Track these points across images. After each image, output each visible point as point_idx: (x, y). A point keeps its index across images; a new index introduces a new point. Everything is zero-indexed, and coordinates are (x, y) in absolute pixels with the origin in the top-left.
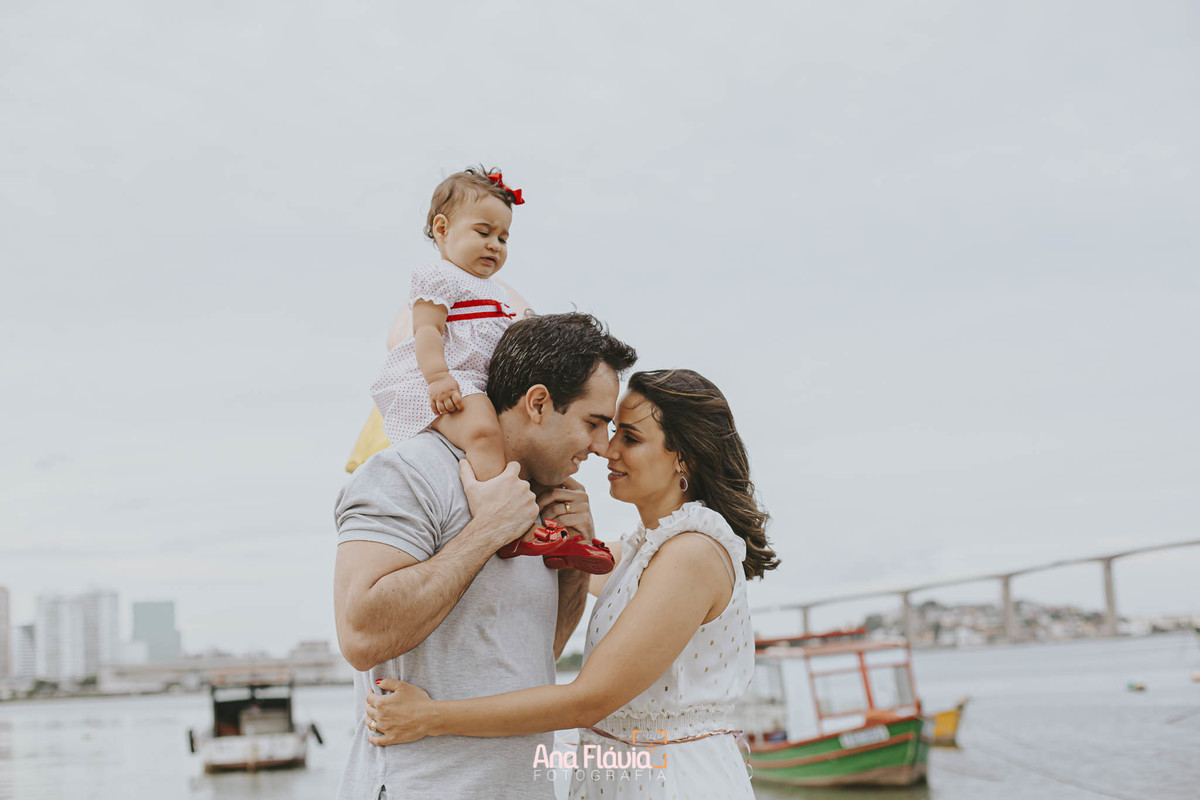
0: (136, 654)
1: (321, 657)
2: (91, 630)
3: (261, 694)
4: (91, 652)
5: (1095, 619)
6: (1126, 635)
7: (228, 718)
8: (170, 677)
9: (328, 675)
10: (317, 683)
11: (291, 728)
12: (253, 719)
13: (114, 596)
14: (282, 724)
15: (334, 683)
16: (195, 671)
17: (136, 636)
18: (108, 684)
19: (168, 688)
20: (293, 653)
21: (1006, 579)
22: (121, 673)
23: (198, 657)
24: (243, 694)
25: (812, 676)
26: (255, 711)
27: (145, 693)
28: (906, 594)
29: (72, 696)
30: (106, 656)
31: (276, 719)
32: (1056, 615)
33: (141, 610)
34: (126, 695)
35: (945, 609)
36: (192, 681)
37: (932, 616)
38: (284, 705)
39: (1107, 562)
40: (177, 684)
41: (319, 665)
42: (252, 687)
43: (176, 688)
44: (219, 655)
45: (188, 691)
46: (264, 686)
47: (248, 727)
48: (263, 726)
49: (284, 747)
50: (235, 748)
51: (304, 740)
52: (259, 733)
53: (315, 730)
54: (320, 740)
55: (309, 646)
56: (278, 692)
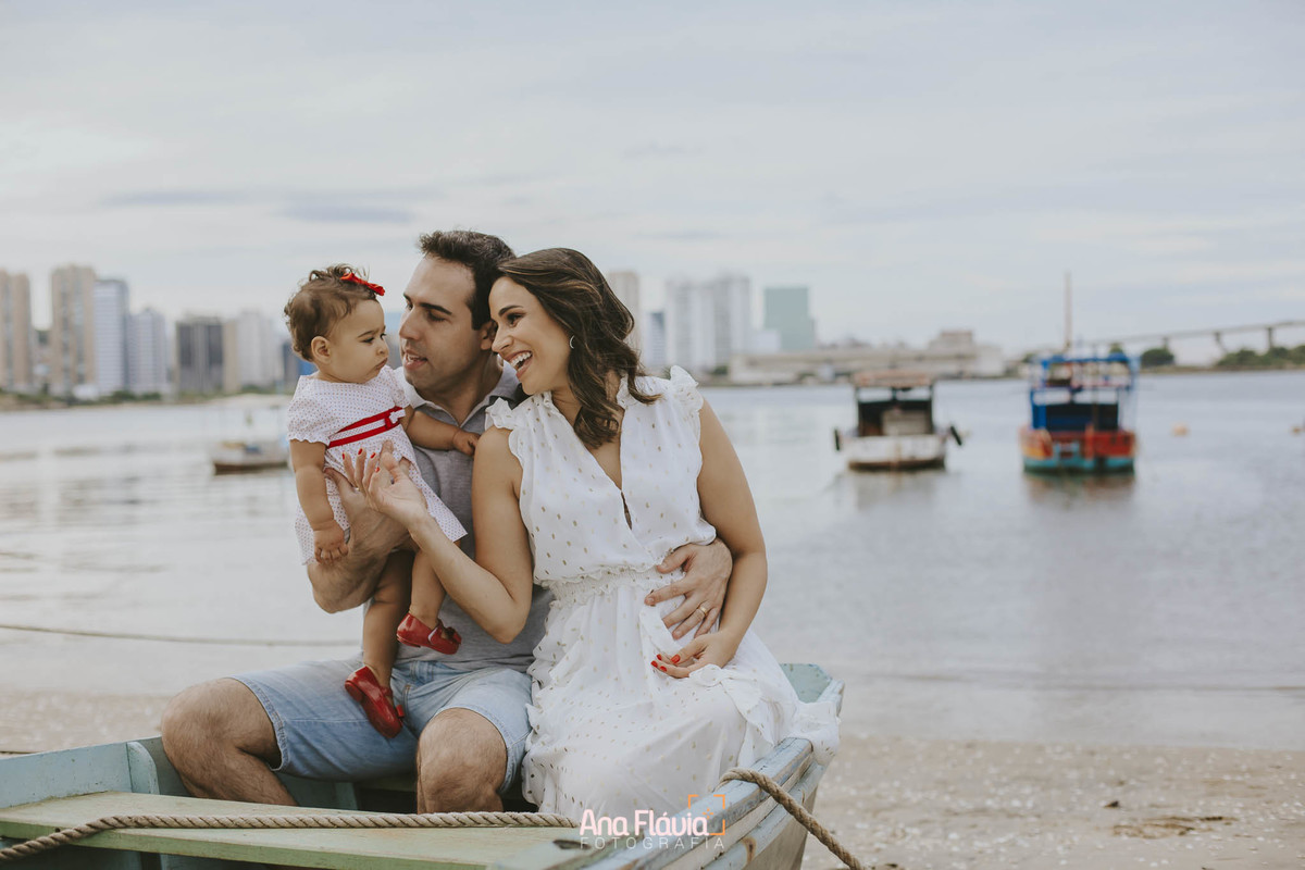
0: (768, 343)
1: (963, 348)
2: (722, 318)
3: (901, 396)
4: (723, 340)
7: (871, 419)
8: (803, 367)
9: (971, 368)
10: (958, 377)
11: (930, 429)
12: (895, 420)
13: (746, 282)
14: (923, 425)
15: (975, 377)
16: (829, 361)
17: (768, 324)
18: (740, 373)
19: (801, 379)
20: (932, 344)
22: (753, 363)
23: (834, 346)
24: (883, 395)
26: (896, 412)
27: (778, 384)
30: (738, 344)
31: (918, 419)
33: (775, 297)
34: (757, 385)
36: (826, 372)
38: (924, 407)
40: (810, 375)
41: (960, 357)
42: (894, 389)
43: (809, 380)
44: (856, 345)
45: (824, 383)
46: (906, 389)
47: (890, 428)
48: (905, 427)
49: (925, 448)
50: (879, 449)
51: (944, 441)
52: (901, 434)
53: (953, 432)
54: (959, 441)
55: (949, 336)
56: (919, 394)
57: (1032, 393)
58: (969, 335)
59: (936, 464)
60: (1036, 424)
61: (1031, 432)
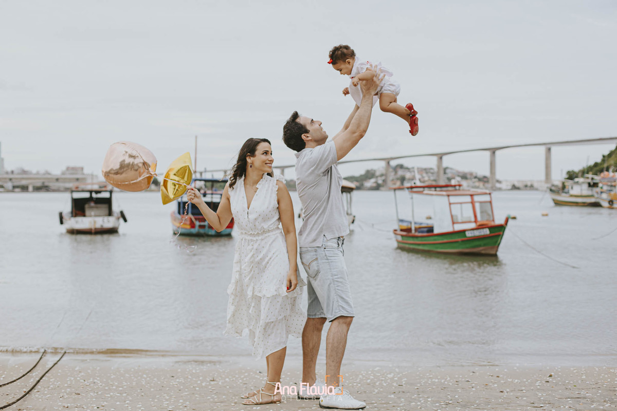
3: (94, 195)
5: (484, 180)
6: (500, 189)
7: (79, 207)
11: (110, 213)
12: (92, 207)
14: (106, 211)
16: (11, 180)
20: (63, 173)
21: (440, 157)
24: (87, 195)
25: (450, 204)
26: (92, 204)
28: (388, 161)
31: (104, 209)
32: (464, 177)
35: (408, 169)
36: (9, 185)
37: (400, 173)
38: (108, 202)
39: (493, 151)
42: (91, 192)
46: (97, 192)
47: (89, 213)
48: (97, 211)
49: (107, 223)
50: (84, 223)
51: (118, 219)
52: (96, 216)
53: (123, 215)
54: (125, 220)
56: (105, 195)
59: (113, 231)
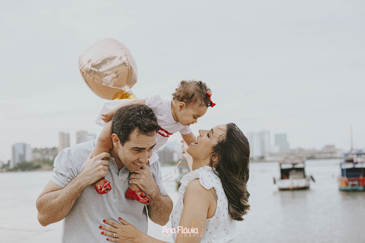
0: (276, 149)
2: (262, 142)
4: (263, 148)
7: (285, 174)
9: (334, 155)
11: (305, 177)
12: (293, 174)
13: (269, 132)
14: (302, 175)
17: (276, 144)
18: (268, 158)
20: (323, 149)
22: (272, 155)
26: (294, 171)
29: (257, 161)
30: (267, 150)
31: (300, 174)
33: (277, 136)
38: (302, 170)
41: (331, 152)
42: (293, 164)
46: (296, 164)
47: (291, 177)
48: (296, 176)
49: (302, 183)
50: (287, 183)
51: (308, 180)
53: (312, 178)
54: (314, 181)
55: (328, 147)
56: (300, 166)
57: (341, 165)
58: (333, 146)
59: (305, 188)
60: (343, 175)
61: (341, 177)
